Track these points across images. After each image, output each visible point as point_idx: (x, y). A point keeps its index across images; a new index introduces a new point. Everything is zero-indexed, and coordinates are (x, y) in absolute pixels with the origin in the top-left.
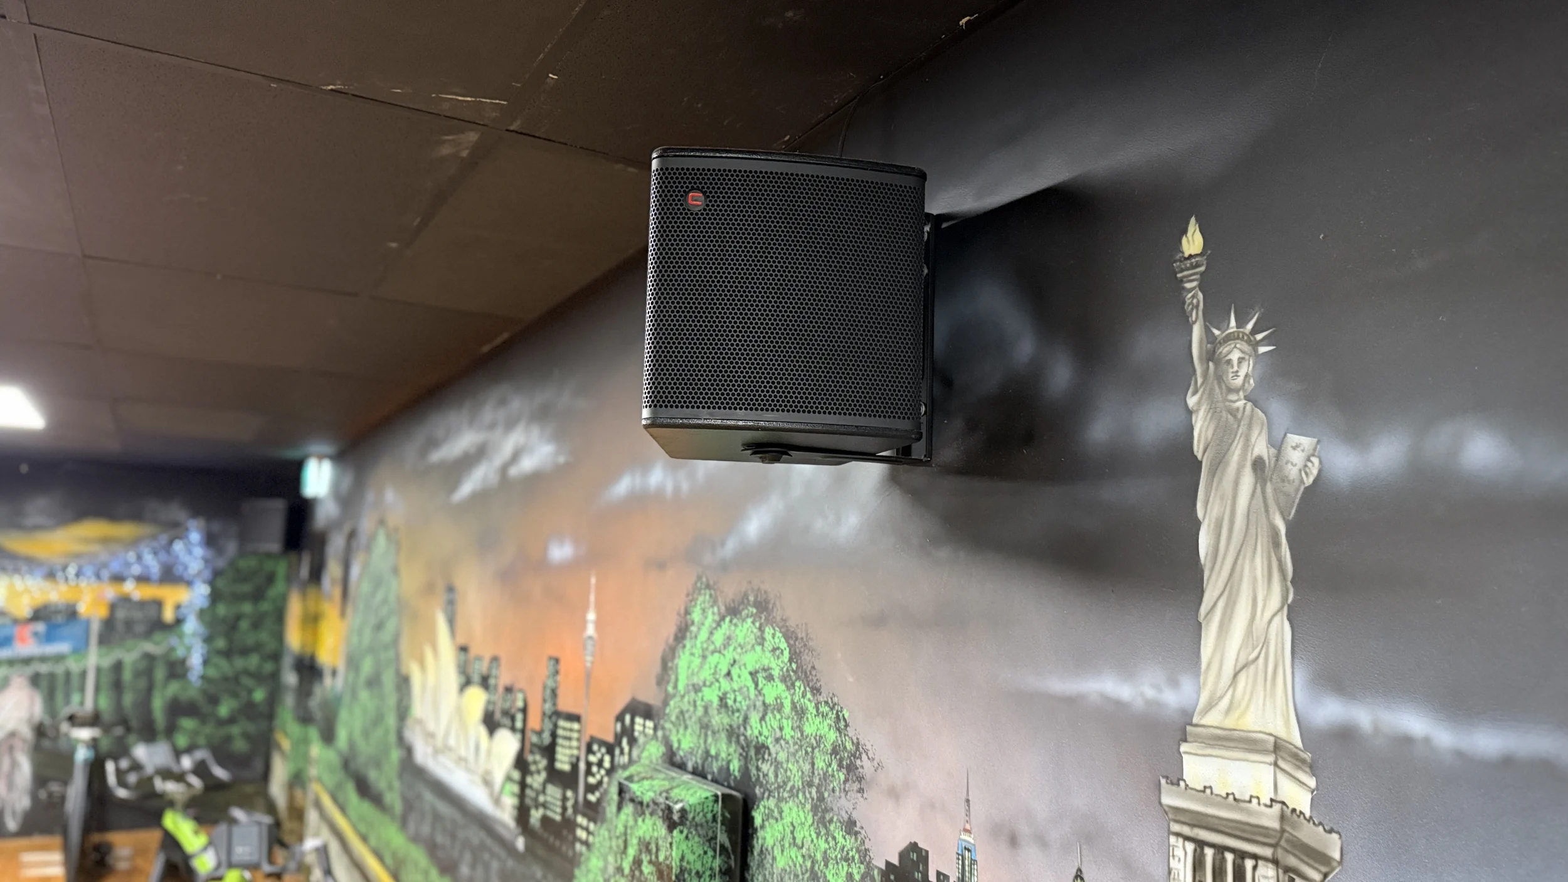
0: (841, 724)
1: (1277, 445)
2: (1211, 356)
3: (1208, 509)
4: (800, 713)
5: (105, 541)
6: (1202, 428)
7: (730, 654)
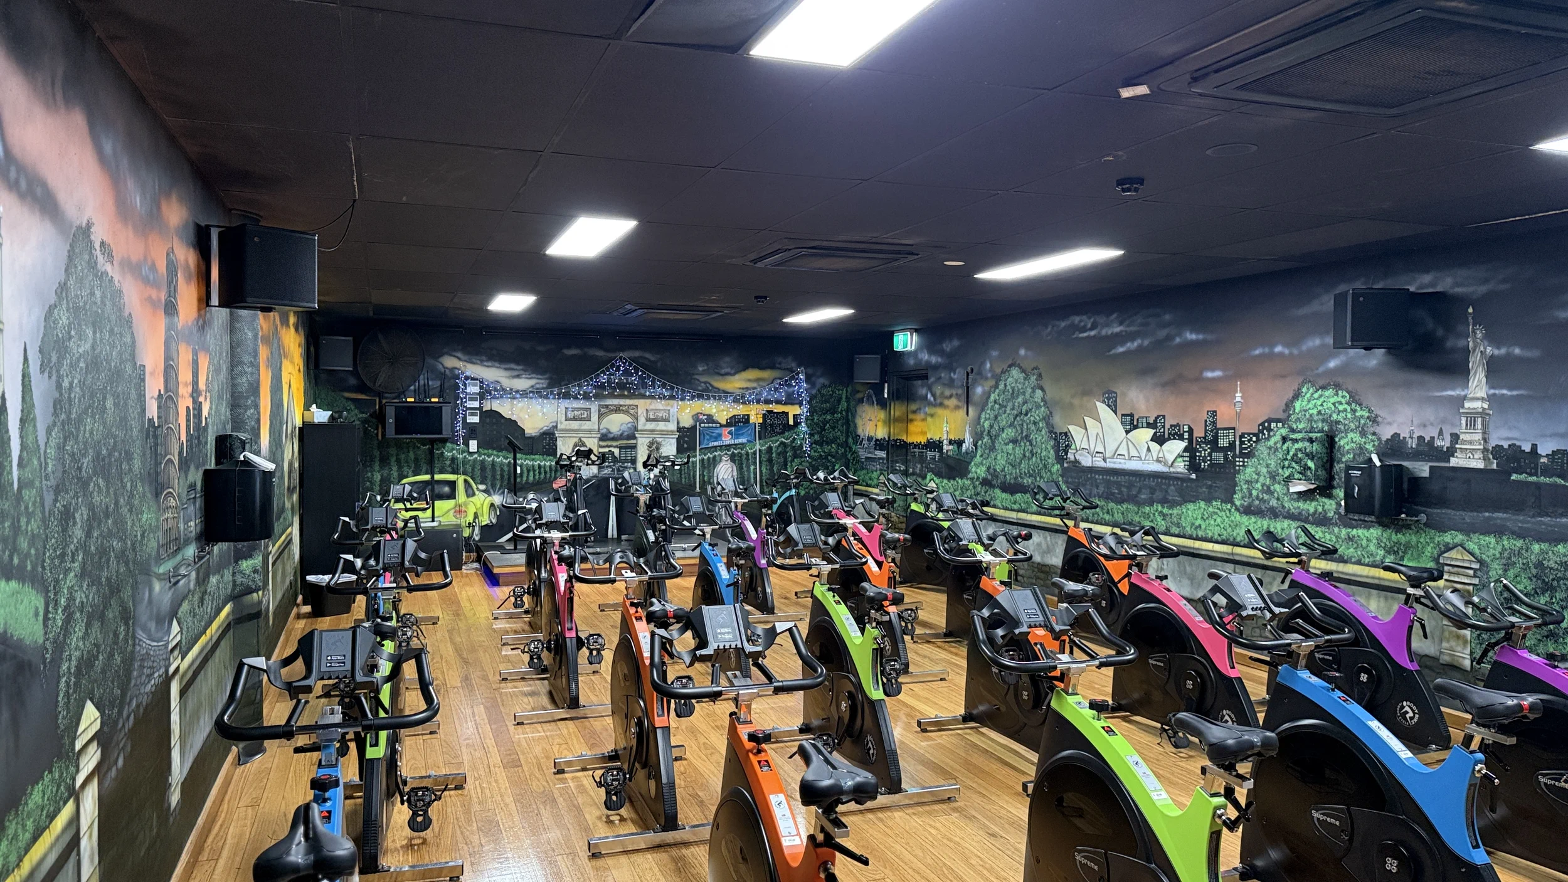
0: (1370, 411)
1: (1485, 349)
2: (1474, 331)
3: (1471, 360)
4: (1354, 411)
5: (758, 380)
6: (1471, 345)
7: (1322, 399)
